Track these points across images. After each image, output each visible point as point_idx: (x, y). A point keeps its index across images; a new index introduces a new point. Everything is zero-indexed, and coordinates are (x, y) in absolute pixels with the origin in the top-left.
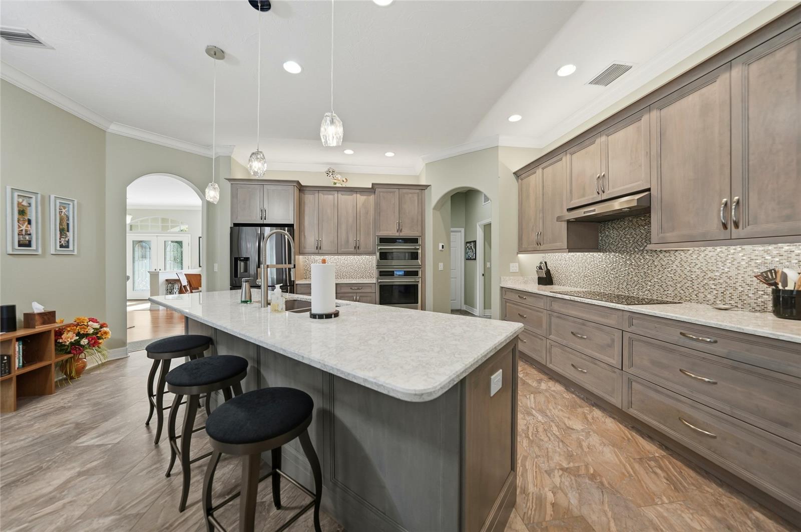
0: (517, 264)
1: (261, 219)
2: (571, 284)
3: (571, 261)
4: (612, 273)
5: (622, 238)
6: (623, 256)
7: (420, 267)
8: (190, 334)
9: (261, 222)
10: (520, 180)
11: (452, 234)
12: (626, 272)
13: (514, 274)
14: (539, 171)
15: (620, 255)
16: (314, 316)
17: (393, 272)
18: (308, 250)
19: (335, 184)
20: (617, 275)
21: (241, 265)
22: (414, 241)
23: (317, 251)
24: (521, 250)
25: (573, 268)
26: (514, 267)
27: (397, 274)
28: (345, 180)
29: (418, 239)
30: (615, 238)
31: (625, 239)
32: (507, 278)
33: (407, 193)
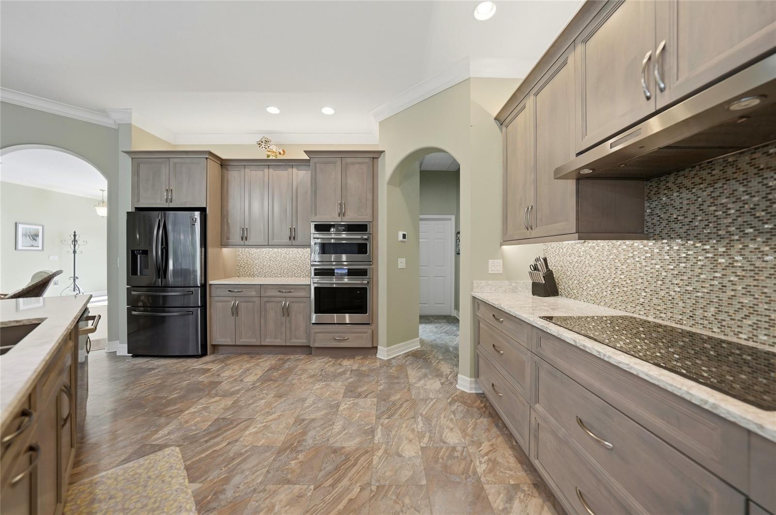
0: (501, 261)
1: (167, 202)
2: (589, 297)
3: (588, 257)
4: (676, 282)
5: (704, 207)
6: (708, 247)
7: (370, 262)
9: (166, 205)
10: (504, 129)
11: (420, 222)
12: (716, 283)
13: (495, 276)
14: (530, 102)
15: (699, 245)
17: (334, 269)
18: (232, 240)
19: (268, 156)
20: (690, 288)
22: (361, 228)
23: (243, 242)
24: (507, 240)
25: (592, 270)
26: (495, 266)
27: (337, 273)
28: (282, 153)
29: (367, 225)
30: (685, 207)
31: (714, 208)
32: (483, 283)
33: (353, 164)
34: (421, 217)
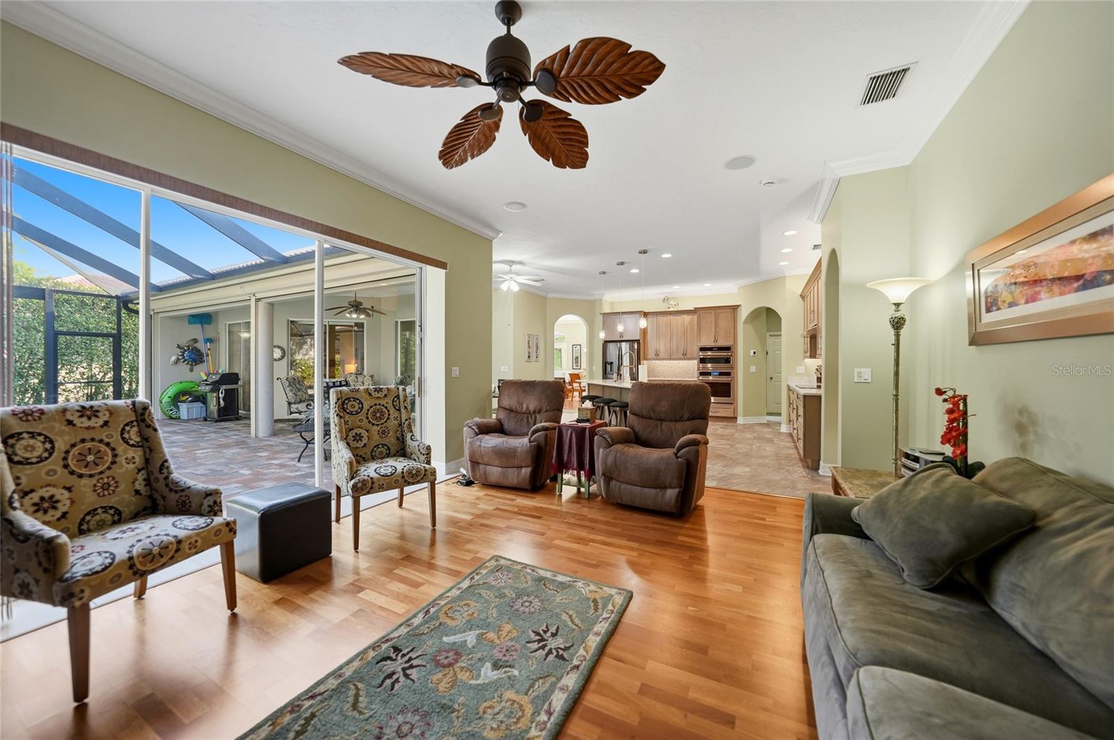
0: (803, 367)
1: (620, 337)
7: (732, 368)
8: (590, 394)
9: (620, 339)
10: (804, 300)
13: (799, 374)
17: (711, 372)
18: (649, 357)
19: (669, 308)
21: (609, 367)
22: (728, 349)
23: (656, 357)
24: (805, 357)
26: (800, 369)
27: (713, 374)
28: (676, 305)
29: (730, 347)
32: (793, 378)
33: (722, 313)
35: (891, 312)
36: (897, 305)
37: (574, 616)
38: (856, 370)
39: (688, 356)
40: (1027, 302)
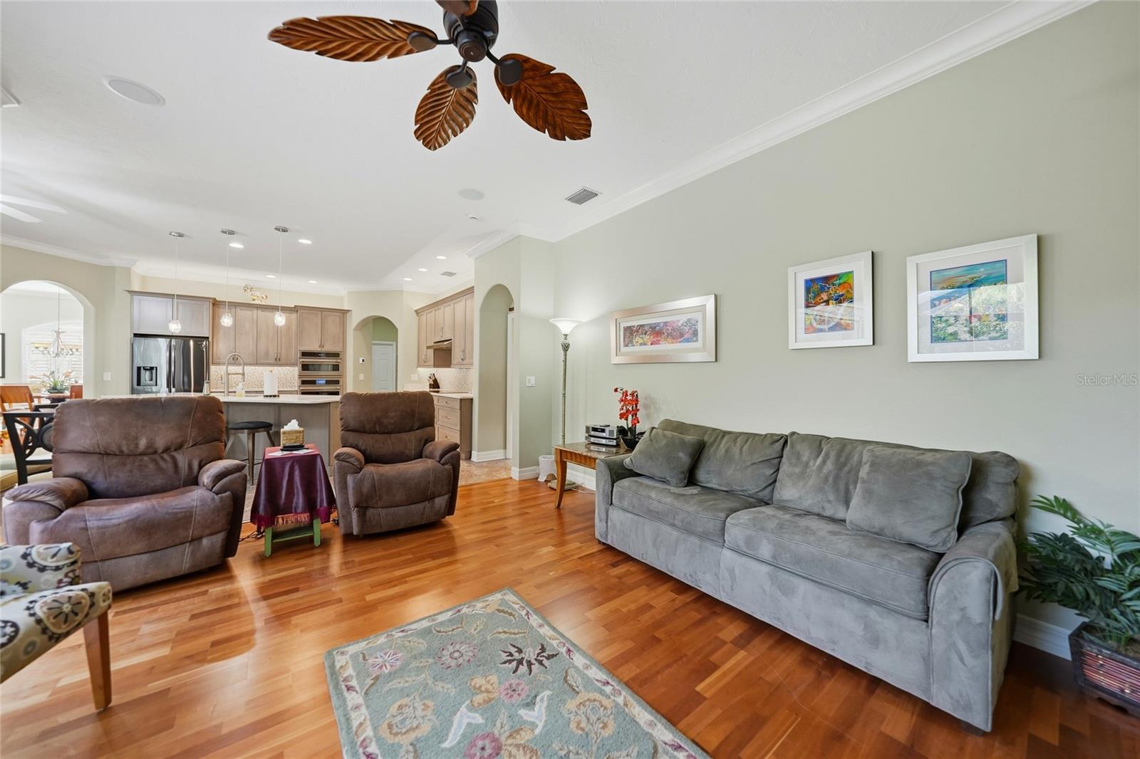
0: (416, 375)
7: (341, 377)
9: (169, 334)
10: (419, 315)
13: (415, 382)
16: (265, 396)
17: (315, 381)
18: (222, 360)
19: (254, 300)
21: (145, 374)
22: (336, 355)
23: (234, 361)
24: (419, 366)
26: (414, 377)
27: (318, 383)
28: (264, 297)
29: (339, 353)
32: (409, 385)
33: (330, 315)
34: (374, 342)
35: (562, 340)
36: (566, 335)
37: (505, 630)
38: (528, 378)
39: (282, 361)
40: (651, 344)
